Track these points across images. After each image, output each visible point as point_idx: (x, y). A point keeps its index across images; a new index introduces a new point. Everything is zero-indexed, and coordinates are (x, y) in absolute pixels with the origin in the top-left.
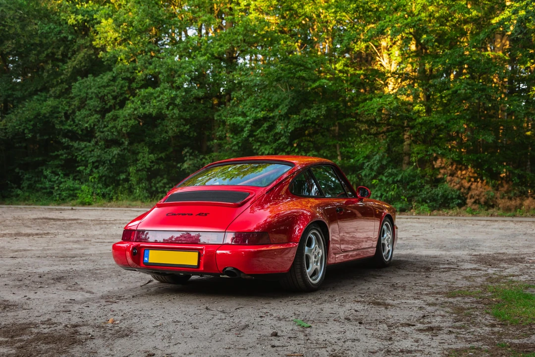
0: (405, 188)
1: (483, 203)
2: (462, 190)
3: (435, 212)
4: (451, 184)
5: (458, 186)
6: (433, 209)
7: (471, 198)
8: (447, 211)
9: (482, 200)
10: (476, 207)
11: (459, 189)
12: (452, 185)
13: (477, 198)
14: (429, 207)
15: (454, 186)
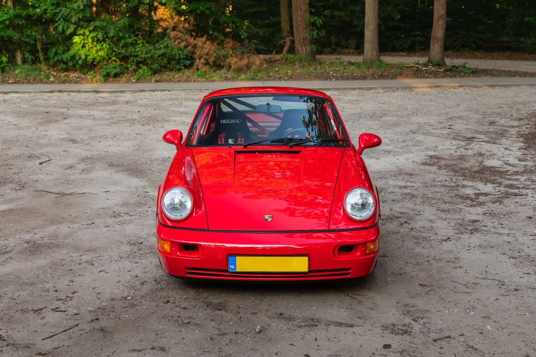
0: (116, 45)
1: (212, 64)
2: (189, 48)
3: (157, 77)
4: (175, 41)
5: (185, 43)
6: (155, 72)
7: (200, 59)
8: (172, 74)
9: (211, 60)
10: (205, 68)
11: (186, 47)
12: (177, 42)
13: (206, 57)
14: (151, 69)
15: (179, 43)
